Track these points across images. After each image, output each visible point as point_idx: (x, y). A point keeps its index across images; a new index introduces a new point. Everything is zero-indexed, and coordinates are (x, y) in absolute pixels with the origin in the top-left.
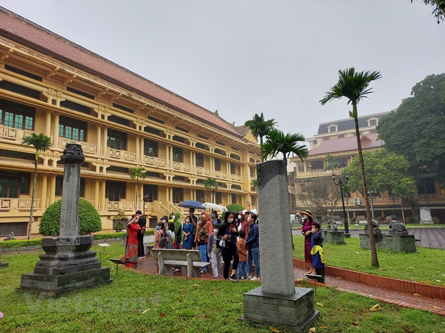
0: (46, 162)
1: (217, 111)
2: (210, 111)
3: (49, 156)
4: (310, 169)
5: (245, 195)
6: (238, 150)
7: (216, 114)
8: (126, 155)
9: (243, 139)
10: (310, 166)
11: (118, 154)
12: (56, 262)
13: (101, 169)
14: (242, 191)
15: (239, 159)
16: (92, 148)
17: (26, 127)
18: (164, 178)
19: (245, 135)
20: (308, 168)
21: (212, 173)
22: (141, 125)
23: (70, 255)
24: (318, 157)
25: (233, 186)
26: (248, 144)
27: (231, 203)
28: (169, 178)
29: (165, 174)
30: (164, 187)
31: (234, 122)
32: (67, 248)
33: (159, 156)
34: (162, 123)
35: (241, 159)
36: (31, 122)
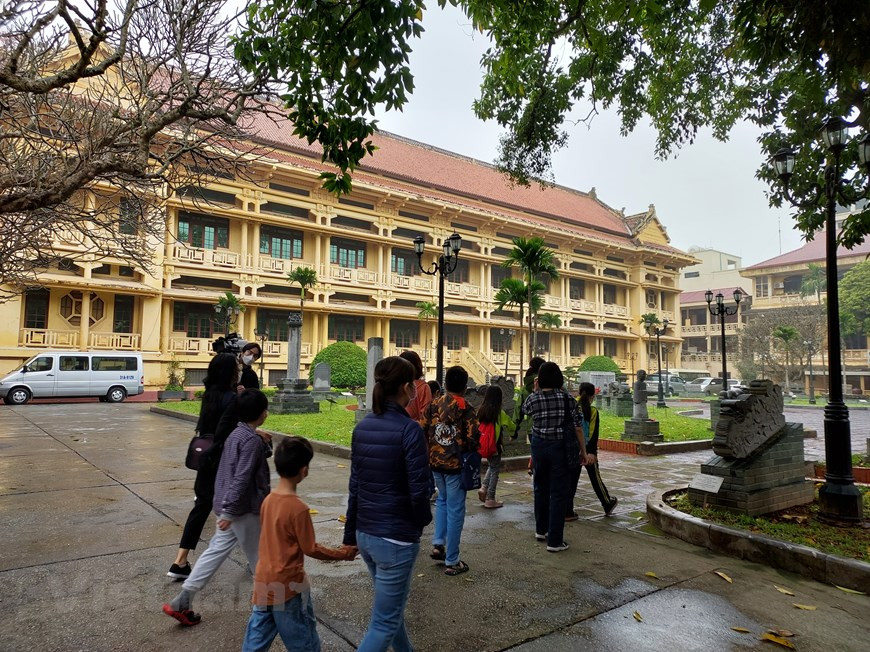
0: (316, 298)
1: (593, 189)
2: (578, 192)
3: (320, 290)
4: (782, 292)
5: (633, 341)
6: (622, 261)
7: (592, 194)
8: (418, 283)
9: (634, 240)
10: (782, 286)
11: (406, 282)
12: (283, 395)
13: (384, 304)
14: (627, 334)
15: (624, 276)
16: (371, 277)
17: (295, 255)
18: (477, 314)
19: (638, 232)
20: (776, 289)
21: (563, 304)
22: (439, 237)
23: (292, 390)
24: (798, 268)
25: (608, 325)
26: (640, 249)
27: (602, 354)
28: (485, 313)
29: (477, 309)
30: (477, 328)
31: (624, 209)
32: (290, 386)
33: (471, 281)
34: (475, 230)
35: (628, 277)
36: (289, 247)
